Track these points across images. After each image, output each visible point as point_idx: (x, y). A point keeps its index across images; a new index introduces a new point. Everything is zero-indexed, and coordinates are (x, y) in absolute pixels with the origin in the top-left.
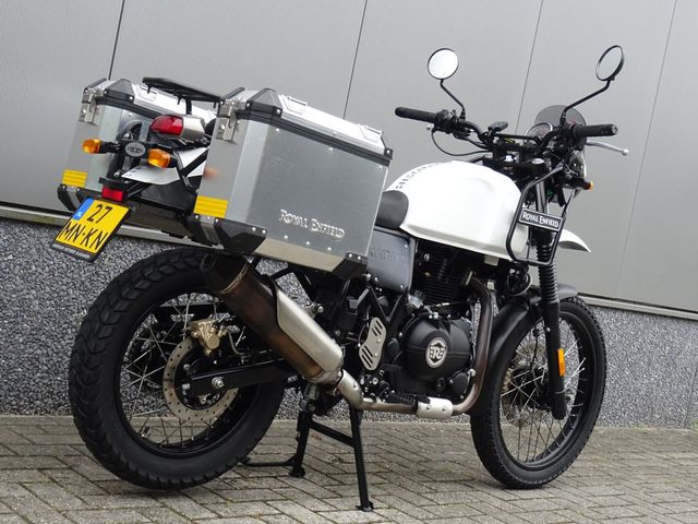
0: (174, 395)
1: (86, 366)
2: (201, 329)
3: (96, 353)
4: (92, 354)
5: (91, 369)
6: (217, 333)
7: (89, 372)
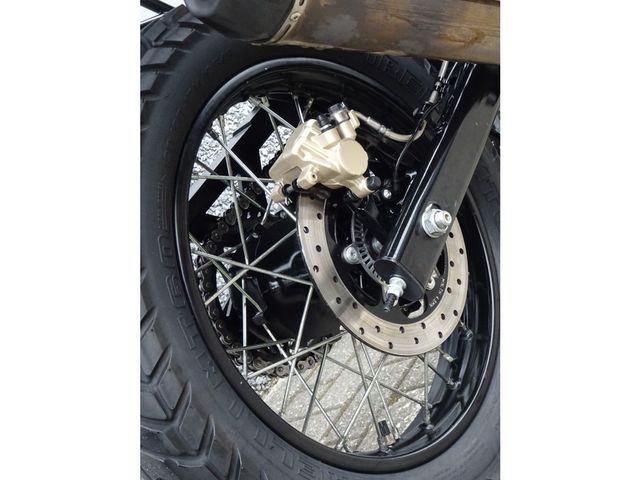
0: (382, 323)
1: (184, 455)
2: (308, 157)
3: (175, 411)
4: (170, 420)
5: (199, 451)
6: (341, 136)
7: (201, 461)
